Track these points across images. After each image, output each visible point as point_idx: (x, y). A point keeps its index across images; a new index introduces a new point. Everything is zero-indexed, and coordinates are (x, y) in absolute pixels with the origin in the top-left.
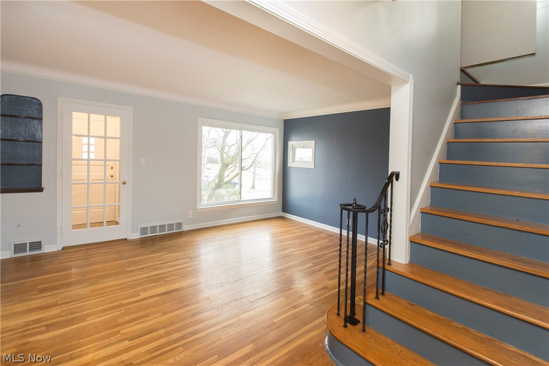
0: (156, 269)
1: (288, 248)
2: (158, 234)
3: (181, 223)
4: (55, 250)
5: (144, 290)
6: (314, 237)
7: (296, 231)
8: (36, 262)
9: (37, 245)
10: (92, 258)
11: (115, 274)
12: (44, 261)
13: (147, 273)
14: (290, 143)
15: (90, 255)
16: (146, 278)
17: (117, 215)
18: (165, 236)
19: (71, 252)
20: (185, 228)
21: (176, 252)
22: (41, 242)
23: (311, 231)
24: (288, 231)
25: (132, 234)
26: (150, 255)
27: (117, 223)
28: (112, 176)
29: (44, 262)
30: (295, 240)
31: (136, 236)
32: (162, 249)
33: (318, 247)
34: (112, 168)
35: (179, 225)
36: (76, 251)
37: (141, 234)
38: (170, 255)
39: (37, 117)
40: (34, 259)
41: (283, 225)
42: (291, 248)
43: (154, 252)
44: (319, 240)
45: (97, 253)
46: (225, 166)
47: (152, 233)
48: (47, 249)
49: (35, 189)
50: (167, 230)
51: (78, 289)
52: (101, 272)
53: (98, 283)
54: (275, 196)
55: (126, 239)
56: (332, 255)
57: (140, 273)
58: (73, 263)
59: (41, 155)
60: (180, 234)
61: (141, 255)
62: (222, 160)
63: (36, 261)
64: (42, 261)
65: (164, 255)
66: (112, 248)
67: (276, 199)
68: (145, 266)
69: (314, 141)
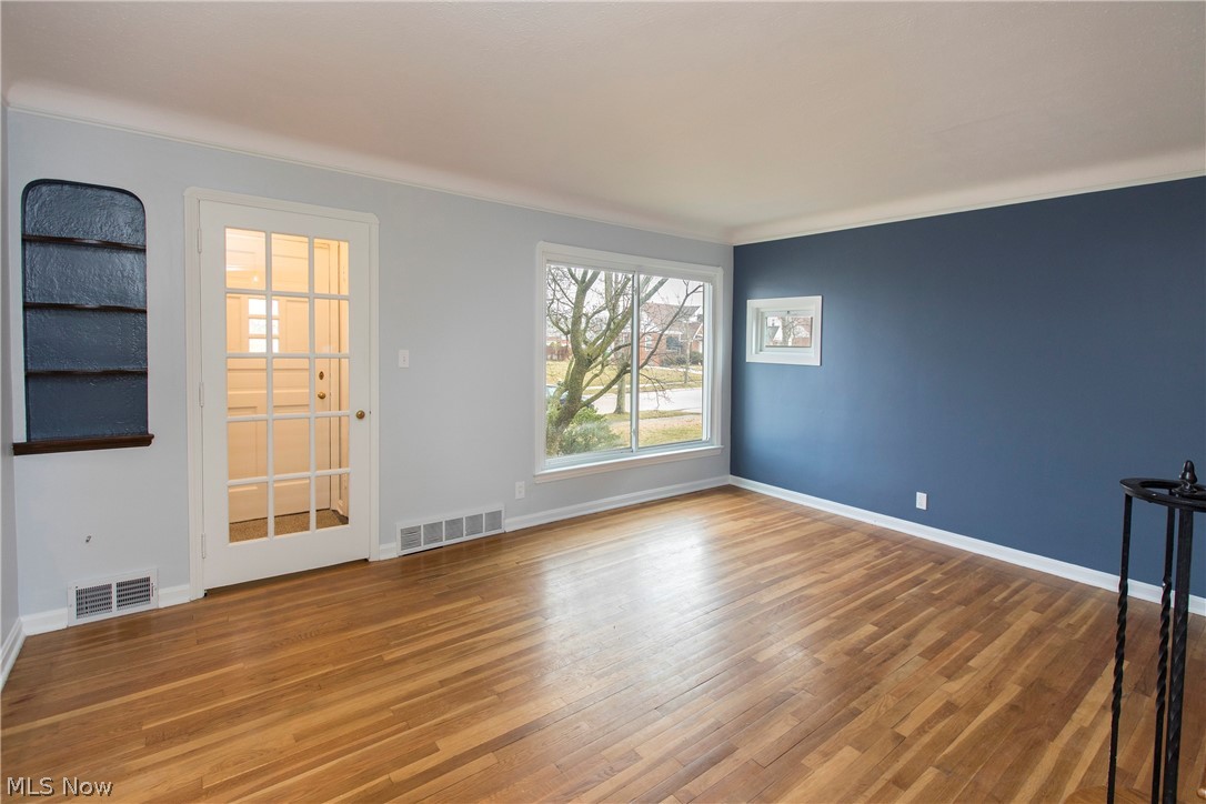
0: (463, 654)
1: (787, 578)
2: (445, 543)
3: (500, 512)
4: (185, 599)
5: (447, 729)
6: (836, 540)
7: (782, 525)
8: (136, 641)
9: (137, 589)
10: (287, 620)
11: (354, 674)
12: (157, 635)
13: (440, 666)
14: (753, 305)
15: (279, 611)
16: (443, 683)
17: (335, 493)
18: (461, 549)
19: (228, 605)
20: (510, 525)
21: (503, 596)
22: (148, 579)
23: (820, 526)
24: (764, 525)
25: (383, 547)
26: (436, 606)
27: (344, 520)
28: (322, 397)
29: (160, 639)
30: (792, 552)
31: (391, 550)
32: (464, 589)
33: (862, 571)
34: (321, 376)
35: (495, 517)
36: (242, 601)
37: (404, 546)
38: (490, 605)
39: (131, 241)
40: (132, 628)
41: (743, 509)
42: (794, 575)
43: (444, 597)
44: (855, 551)
45: (298, 606)
46: (584, 363)
47: (432, 542)
48: (167, 596)
49: (129, 437)
50: (465, 533)
51: (258, 729)
52: (315, 666)
53: (313, 708)
54: (715, 437)
55: (366, 560)
56: (912, 596)
57: (424, 666)
58: (235, 638)
59: (145, 348)
60: (496, 543)
61: (415, 608)
62: (576, 349)
63: (135, 635)
64: (152, 637)
65: (472, 605)
66: (337, 589)
67: (717, 445)
68: (431, 642)
69: (820, 297)
